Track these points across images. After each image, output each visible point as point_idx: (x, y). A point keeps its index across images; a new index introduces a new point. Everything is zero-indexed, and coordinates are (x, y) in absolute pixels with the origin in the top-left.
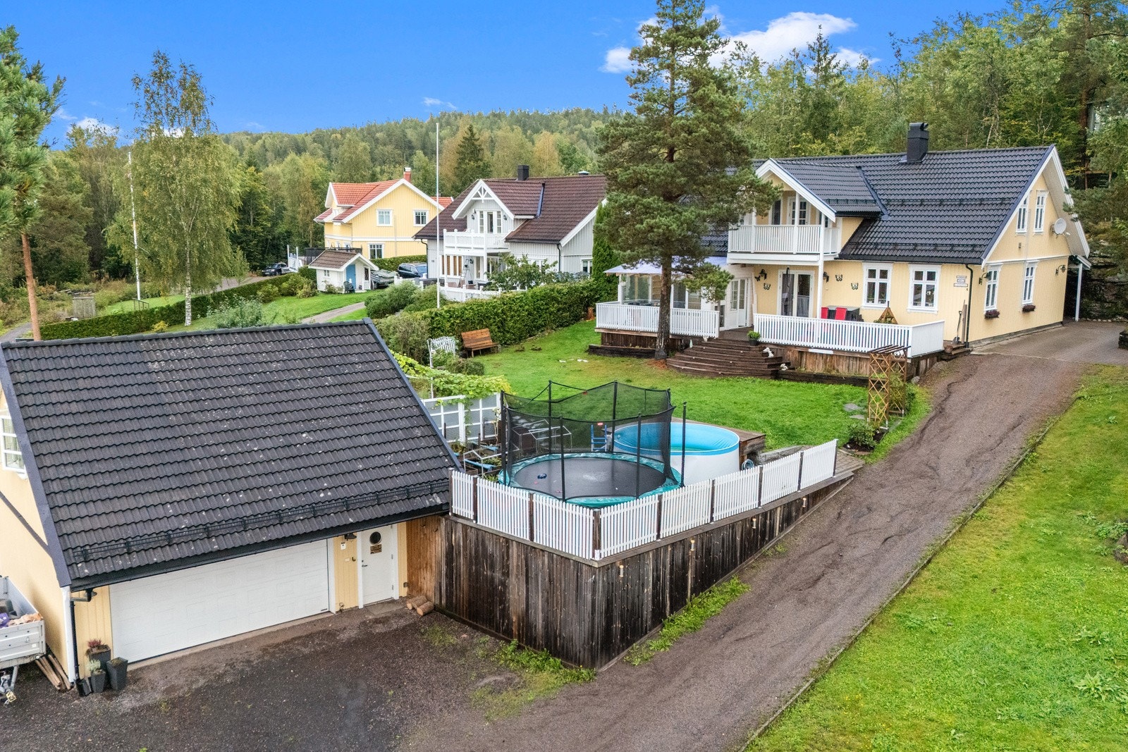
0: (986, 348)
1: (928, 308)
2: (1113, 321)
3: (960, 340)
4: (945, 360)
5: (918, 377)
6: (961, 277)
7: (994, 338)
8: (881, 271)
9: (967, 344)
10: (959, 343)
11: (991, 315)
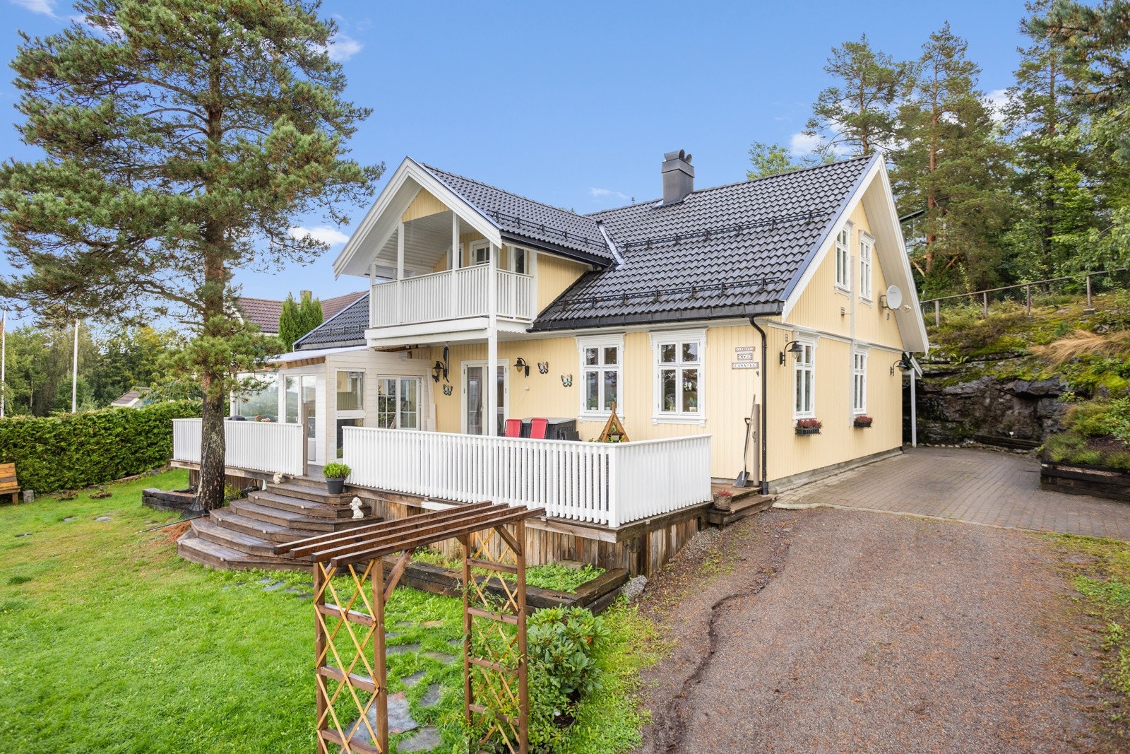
0: (802, 493)
1: (688, 415)
2: (962, 447)
3: (751, 478)
4: (717, 526)
5: (643, 579)
6: (744, 349)
7: (814, 472)
8: (607, 350)
9: (763, 488)
10: (749, 483)
11: (806, 429)
